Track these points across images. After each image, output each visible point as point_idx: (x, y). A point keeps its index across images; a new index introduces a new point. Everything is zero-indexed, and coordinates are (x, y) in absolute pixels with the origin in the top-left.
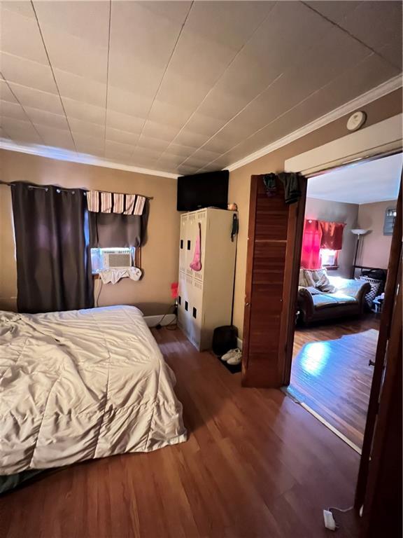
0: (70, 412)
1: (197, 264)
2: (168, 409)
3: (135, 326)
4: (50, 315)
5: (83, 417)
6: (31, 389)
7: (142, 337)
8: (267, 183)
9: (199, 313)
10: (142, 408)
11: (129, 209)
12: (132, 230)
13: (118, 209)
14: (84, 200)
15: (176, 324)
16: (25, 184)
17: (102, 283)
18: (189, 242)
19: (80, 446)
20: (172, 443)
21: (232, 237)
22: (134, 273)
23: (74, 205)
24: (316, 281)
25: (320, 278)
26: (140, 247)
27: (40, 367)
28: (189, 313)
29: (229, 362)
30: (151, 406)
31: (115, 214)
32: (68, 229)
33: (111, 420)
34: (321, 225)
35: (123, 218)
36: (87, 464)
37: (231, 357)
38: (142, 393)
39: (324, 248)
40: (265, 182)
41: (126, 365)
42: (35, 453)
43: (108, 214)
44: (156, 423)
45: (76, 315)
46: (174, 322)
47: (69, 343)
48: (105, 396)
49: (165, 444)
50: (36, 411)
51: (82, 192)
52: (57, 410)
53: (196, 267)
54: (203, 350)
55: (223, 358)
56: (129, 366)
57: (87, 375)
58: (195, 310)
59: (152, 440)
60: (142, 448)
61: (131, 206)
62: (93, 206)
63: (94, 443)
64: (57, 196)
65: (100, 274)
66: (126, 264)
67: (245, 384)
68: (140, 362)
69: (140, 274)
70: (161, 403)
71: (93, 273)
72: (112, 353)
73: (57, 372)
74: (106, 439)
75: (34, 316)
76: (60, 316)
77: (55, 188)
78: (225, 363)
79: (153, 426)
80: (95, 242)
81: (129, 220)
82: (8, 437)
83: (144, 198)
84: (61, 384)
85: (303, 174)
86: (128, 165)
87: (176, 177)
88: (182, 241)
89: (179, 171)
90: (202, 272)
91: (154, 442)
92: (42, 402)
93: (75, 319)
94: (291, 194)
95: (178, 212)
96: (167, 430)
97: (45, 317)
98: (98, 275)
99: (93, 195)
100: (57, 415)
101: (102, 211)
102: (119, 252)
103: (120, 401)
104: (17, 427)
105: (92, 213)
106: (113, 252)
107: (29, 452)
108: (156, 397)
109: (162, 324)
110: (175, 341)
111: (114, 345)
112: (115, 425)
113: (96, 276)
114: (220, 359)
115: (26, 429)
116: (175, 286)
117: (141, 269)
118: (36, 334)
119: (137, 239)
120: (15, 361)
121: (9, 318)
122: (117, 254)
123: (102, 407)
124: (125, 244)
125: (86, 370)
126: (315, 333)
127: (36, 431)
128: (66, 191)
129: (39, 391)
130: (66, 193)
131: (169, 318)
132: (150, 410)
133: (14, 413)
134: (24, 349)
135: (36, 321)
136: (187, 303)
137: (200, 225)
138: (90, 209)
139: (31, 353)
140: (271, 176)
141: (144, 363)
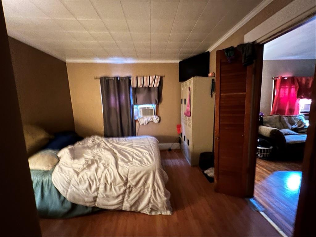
0: (111, 184)
1: (188, 113)
2: (161, 194)
3: (150, 147)
4: (114, 139)
5: (117, 188)
6: (96, 170)
7: (151, 153)
8: (227, 55)
9: (190, 143)
10: (146, 190)
11: (151, 84)
12: (154, 95)
13: (146, 84)
14: (130, 81)
15: (180, 149)
16: (105, 78)
17: (140, 124)
18: (185, 100)
19: (116, 201)
20: (163, 213)
21: (211, 94)
22: (155, 119)
23: (125, 85)
24: (292, 124)
25: (296, 122)
26: (158, 104)
27: (103, 162)
28: (186, 143)
29: (209, 175)
30: (150, 190)
31: (145, 88)
32: (123, 97)
33: (130, 192)
34: (298, 80)
35: (149, 89)
36: (119, 211)
37: (210, 172)
38: (146, 182)
39: (301, 98)
40: (226, 54)
41: (138, 165)
42: (98, 200)
43: (141, 88)
44: (153, 200)
45: (125, 140)
46: (179, 148)
47: (117, 152)
48: (127, 179)
49: (159, 213)
50: (97, 180)
51: (129, 78)
52: (106, 182)
53: (188, 114)
54: (193, 166)
55: (205, 172)
56: (140, 166)
57: (120, 168)
58: (188, 141)
59: (151, 208)
60: (146, 212)
61: (152, 82)
62: (134, 85)
63: (122, 202)
64: (118, 81)
65: (139, 120)
66: (152, 114)
67: (217, 190)
68: (146, 165)
69: (158, 120)
70: (156, 189)
71: (135, 119)
72: (134, 159)
73: (108, 165)
74: (128, 202)
75: (108, 139)
76: (119, 140)
77: (117, 78)
78: (206, 175)
79: (152, 201)
80: (136, 102)
81: (152, 89)
82: (87, 189)
83: (159, 77)
84: (108, 170)
85: (258, 41)
86: (151, 60)
87: (178, 62)
88: (182, 100)
89: (180, 58)
90: (191, 118)
91: (152, 210)
92: (99, 177)
93: (124, 141)
94: (247, 58)
95: (180, 83)
96: (160, 205)
97: (113, 140)
98: (137, 120)
99: (134, 79)
100: (106, 184)
101: (138, 86)
102: (148, 108)
103: (134, 183)
104: (90, 186)
105: (133, 88)
106: (145, 108)
107: (95, 198)
108: (153, 185)
109: (171, 148)
110: (177, 159)
111: (137, 155)
112: (132, 196)
113: (136, 121)
114: (203, 172)
115: (94, 188)
116: (179, 127)
117: (159, 117)
118: (107, 147)
119: (156, 100)
120: (94, 157)
121: (98, 139)
122: (146, 109)
123: (125, 184)
124: (150, 103)
125: (120, 166)
126: (287, 164)
127: (97, 189)
128: (122, 78)
129: (100, 172)
130: (122, 79)
131: (176, 145)
132: (150, 193)
133: (89, 179)
134: (99, 153)
135: (108, 141)
136: (185, 137)
137: (190, 88)
138: (132, 86)
139: (101, 155)
140: (231, 49)
141: (148, 166)
